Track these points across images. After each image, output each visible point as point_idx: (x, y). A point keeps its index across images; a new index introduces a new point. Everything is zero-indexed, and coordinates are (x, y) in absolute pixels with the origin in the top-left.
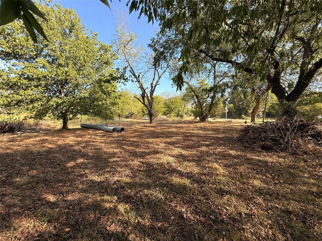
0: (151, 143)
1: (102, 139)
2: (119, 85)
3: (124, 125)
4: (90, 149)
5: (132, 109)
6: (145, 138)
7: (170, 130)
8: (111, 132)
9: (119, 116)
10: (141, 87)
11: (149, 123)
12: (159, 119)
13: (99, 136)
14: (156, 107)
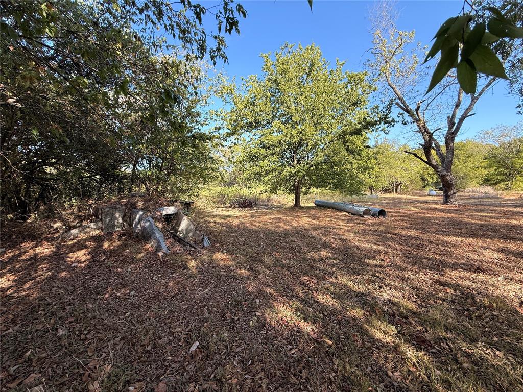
0: (454, 246)
1: (348, 226)
2: (374, 135)
3: (382, 205)
4: (333, 238)
5: (398, 175)
6: (438, 234)
7: (514, 222)
8: (360, 216)
9: (371, 188)
10: (424, 131)
11: (442, 203)
12: (471, 194)
13: (343, 220)
14: (459, 167)
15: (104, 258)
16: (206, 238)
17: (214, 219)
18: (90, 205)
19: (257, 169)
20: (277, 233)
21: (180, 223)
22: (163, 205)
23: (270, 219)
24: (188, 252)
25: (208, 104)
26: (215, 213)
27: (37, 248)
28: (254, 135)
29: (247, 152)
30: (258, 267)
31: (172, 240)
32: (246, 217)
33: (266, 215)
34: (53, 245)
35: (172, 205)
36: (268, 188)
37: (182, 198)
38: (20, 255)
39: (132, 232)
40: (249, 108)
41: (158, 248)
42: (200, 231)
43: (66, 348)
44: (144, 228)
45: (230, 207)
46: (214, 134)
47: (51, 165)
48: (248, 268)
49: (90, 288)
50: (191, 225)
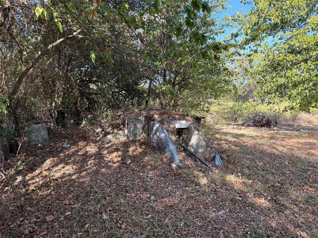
15: (130, 161)
16: (218, 157)
17: (225, 137)
18: (119, 116)
19: (282, 81)
20: (309, 162)
21: (191, 137)
22: (175, 119)
23: (298, 143)
24: (200, 168)
25: (224, 10)
26: (225, 130)
27: (87, 147)
28: (280, 39)
29: (269, 61)
30: (282, 200)
31: (183, 154)
32: (264, 137)
33: (292, 138)
34: (96, 146)
35: (184, 119)
36: (296, 104)
37: (193, 113)
38: (78, 151)
39: (150, 141)
40: (274, 5)
41: (172, 160)
42: (212, 148)
43: (109, 230)
44: (160, 140)
45: (243, 125)
46: (230, 42)
47: (94, 82)
48: (269, 198)
49: (121, 185)
50: (202, 141)
